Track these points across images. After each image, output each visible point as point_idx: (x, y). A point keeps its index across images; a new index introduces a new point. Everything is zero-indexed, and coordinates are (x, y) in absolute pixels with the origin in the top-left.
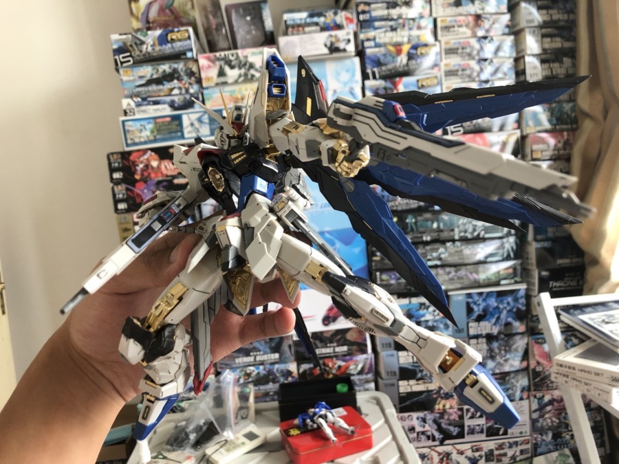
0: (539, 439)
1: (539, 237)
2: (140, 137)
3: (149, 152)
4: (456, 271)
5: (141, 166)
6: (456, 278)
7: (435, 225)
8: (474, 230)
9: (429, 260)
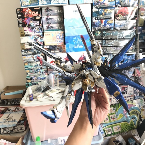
0: (135, 95)
1: (140, 39)
2: (26, 4)
3: (29, 9)
4: (116, 48)
5: (26, 13)
6: (116, 50)
7: (111, 34)
8: (122, 36)
9: (109, 44)
